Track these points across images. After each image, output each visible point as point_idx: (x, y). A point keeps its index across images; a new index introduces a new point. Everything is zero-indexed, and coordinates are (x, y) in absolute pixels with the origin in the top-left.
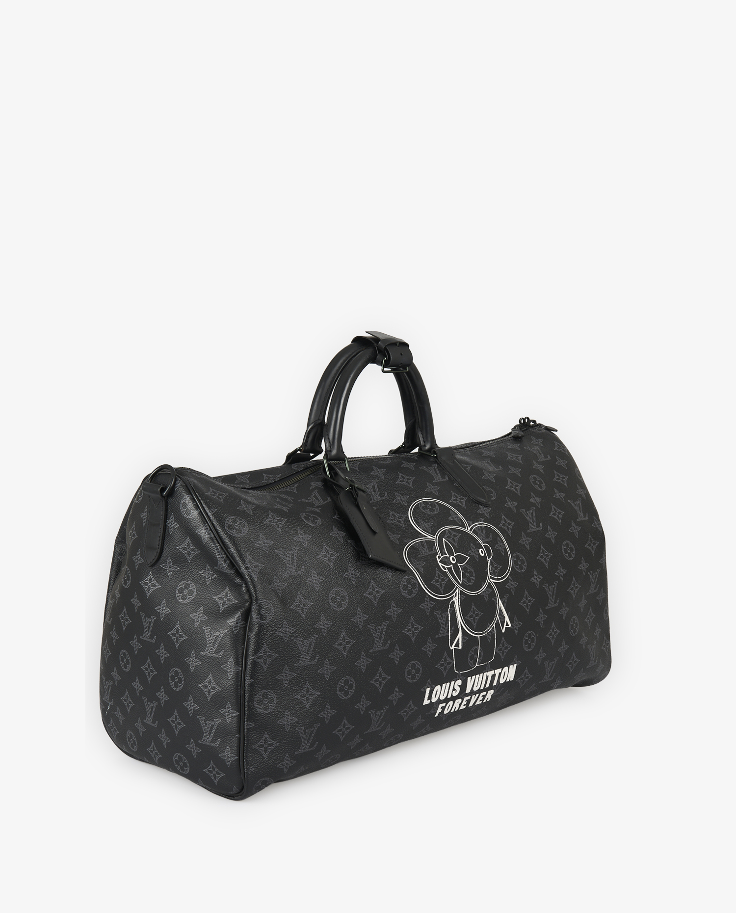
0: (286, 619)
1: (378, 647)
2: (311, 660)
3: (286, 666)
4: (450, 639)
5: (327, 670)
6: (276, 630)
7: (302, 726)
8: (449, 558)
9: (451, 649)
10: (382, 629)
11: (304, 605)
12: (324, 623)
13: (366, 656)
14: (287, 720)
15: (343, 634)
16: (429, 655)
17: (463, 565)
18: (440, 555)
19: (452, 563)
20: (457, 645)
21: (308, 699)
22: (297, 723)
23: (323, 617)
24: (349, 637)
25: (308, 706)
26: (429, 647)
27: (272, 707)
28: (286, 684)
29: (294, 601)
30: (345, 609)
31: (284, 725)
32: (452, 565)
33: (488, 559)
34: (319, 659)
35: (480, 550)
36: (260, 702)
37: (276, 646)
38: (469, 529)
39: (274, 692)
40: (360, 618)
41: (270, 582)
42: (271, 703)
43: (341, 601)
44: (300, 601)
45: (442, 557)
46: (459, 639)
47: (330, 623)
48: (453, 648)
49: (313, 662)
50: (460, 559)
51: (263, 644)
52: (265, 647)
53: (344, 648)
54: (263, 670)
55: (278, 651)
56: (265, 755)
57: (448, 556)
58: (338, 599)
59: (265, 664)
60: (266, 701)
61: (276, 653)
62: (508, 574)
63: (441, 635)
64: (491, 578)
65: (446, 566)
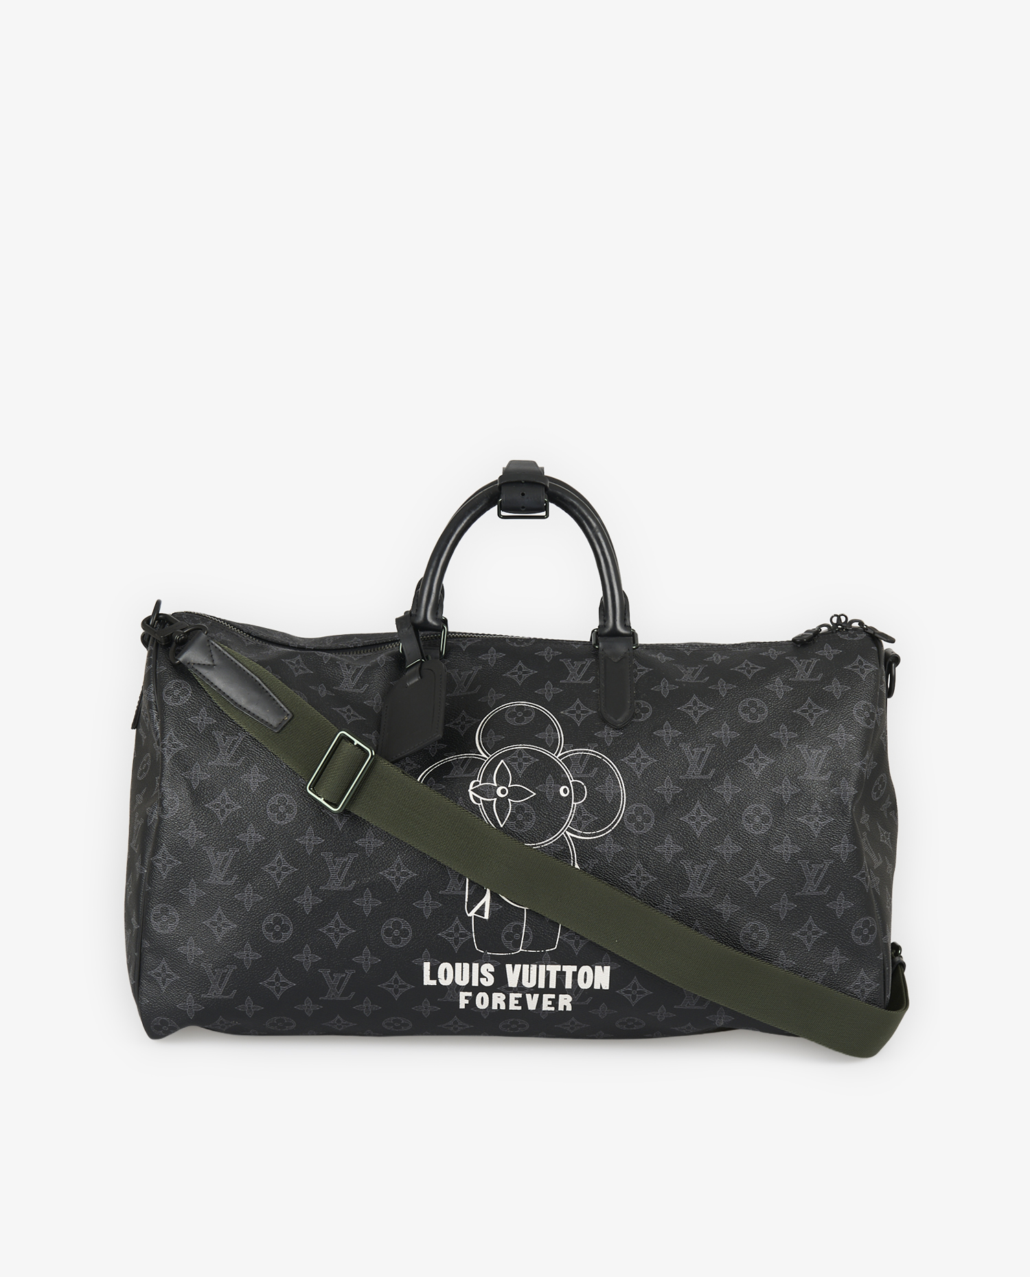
0: (194, 820)
1: (335, 884)
2: (225, 879)
3: (192, 880)
4: (466, 900)
5: (249, 897)
6: (180, 830)
7: (210, 962)
8: (496, 788)
9: (469, 915)
10: (345, 863)
11: (228, 806)
12: (252, 836)
13: (313, 893)
14: (191, 950)
15: (280, 856)
16: (427, 916)
17: (519, 803)
18: (480, 782)
19: (496, 796)
20: (481, 912)
21: (219, 930)
22: (203, 957)
23: (251, 828)
24: (288, 862)
25: (219, 939)
26: (427, 905)
27: (171, 928)
28: (193, 902)
29: (214, 799)
30: (288, 824)
31: (185, 955)
32: (495, 799)
33: (573, 803)
34: (237, 880)
35: (563, 788)
36: (157, 918)
37: (179, 851)
38: (559, 755)
39: (177, 909)
40: (310, 840)
41: (186, 768)
42: (171, 923)
43: (284, 812)
44: (223, 801)
45: (480, 784)
46: (484, 905)
47: (260, 838)
48: (472, 914)
49: (228, 883)
50: (515, 793)
51: (162, 845)
52: (164, 848)
53: (279, 875)
54: (162, 878)
55: (180, 857)
56: (163, 988)
57: (495, 785)
58: (282, 809)
59: (164, 870)
60: (164, 918)
61: (179, 860)
62: (606, 831)
63: (450, 890)
64: (569, 830)
65: (481, 798)
